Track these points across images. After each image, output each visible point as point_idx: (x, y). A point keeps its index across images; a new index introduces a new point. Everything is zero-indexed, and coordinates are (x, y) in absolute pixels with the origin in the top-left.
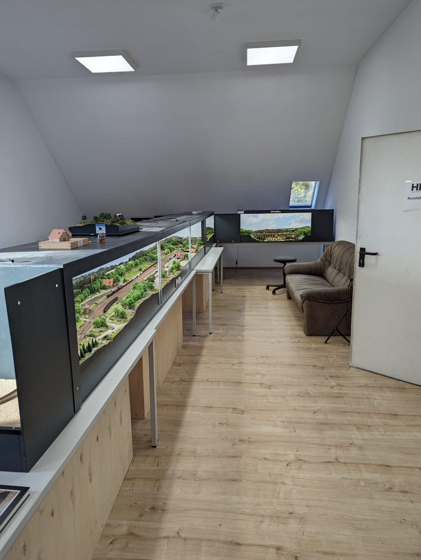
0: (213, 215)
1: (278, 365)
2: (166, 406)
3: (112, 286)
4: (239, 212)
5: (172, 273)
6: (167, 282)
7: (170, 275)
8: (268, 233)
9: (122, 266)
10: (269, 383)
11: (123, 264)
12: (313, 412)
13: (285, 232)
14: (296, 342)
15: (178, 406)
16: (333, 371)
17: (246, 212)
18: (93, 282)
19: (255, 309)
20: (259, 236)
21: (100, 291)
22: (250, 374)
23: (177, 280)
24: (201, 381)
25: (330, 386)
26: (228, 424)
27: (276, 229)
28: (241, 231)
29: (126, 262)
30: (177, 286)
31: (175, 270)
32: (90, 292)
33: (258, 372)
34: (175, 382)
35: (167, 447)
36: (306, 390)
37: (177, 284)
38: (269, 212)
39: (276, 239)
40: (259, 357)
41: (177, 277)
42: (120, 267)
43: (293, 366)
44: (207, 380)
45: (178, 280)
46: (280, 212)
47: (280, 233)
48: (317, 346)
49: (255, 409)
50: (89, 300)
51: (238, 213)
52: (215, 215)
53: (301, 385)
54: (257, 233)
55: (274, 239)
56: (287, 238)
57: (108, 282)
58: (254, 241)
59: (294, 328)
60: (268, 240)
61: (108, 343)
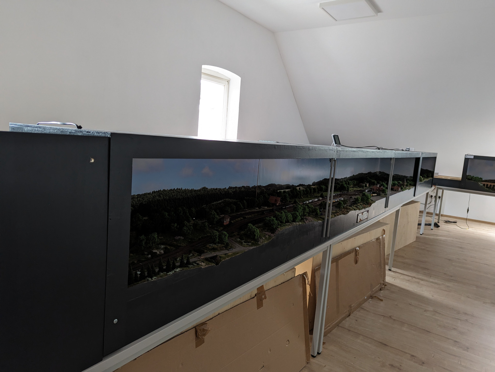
3: (277, 205)
5: (356, 205)
7: (351, 207)
9: (302, 188)
29: (309, 185)
31: (362, 203)
32: (247, 205)
42: (299, 189)
57: (275, 200)
61: (207, 266)
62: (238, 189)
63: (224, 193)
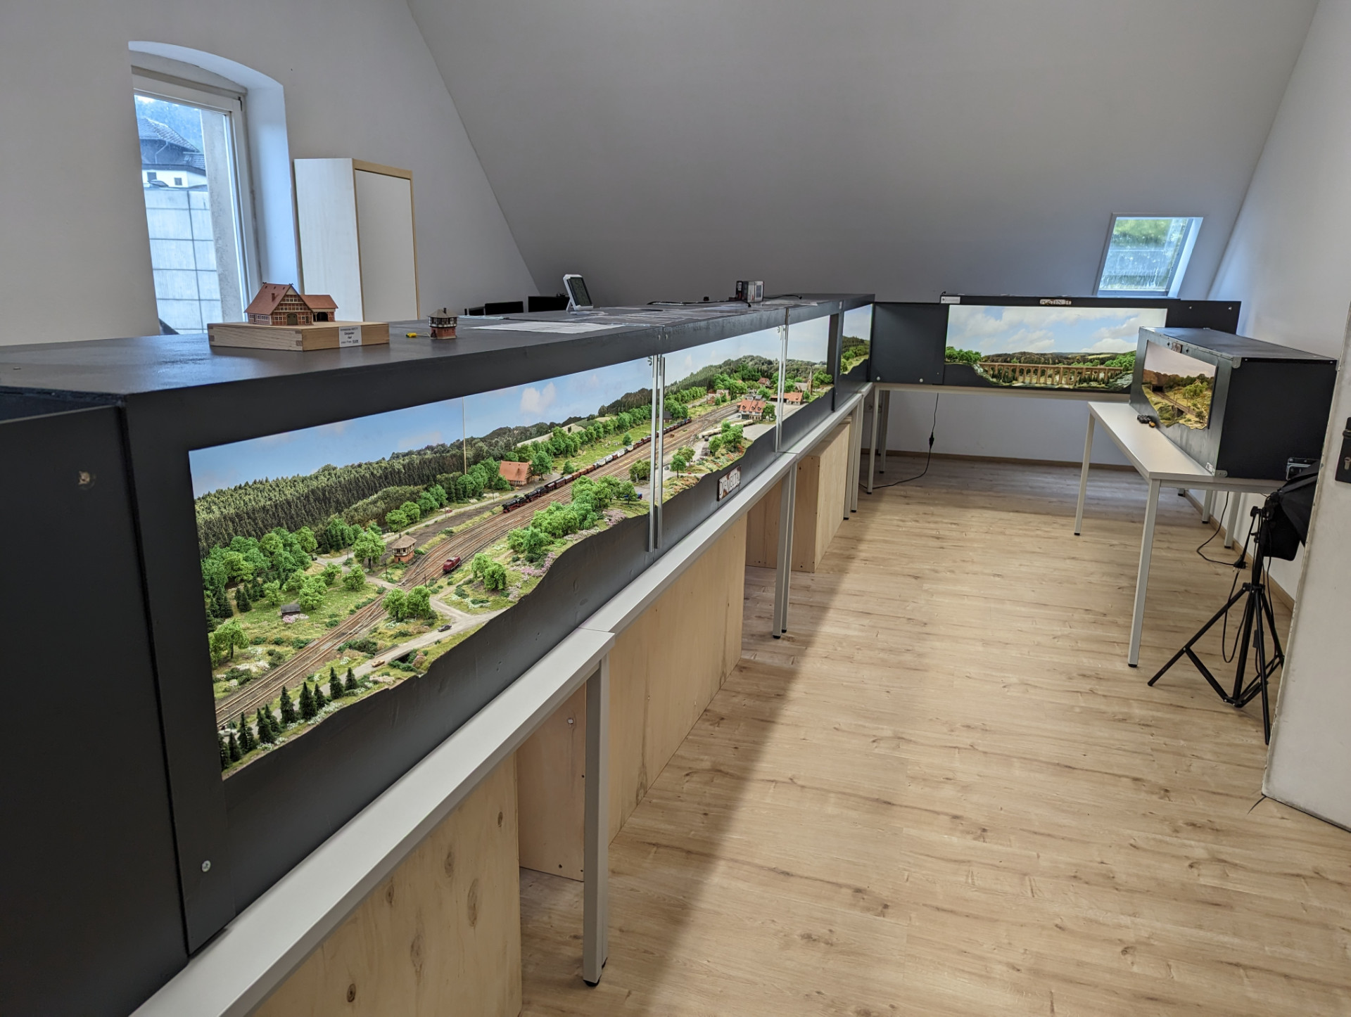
0: (871, 305)
1: (1015, 760)
2: (655, 849)
3: (523, 483)
4: (945, 300)
5: (712, 458)
6: (687, 483)
7: (703, 464)
8: (1026, 363)
9: (576, 428)
10: (982, 820)
11: (579, 423)
12: (1120, 949)
13: (1079, 363)
14: (1081, 692)
15: (689, 852)
16: (1200, 808)
17: (966, 301)
18: (469, 466)
19: (966, 575)
20: (999, 371)
21: (485, 495)
22: (924, 780)
23: (723, 480)
24: (772, 781)
25: (1187, 858)
26: (832, 945)
27: (1051, 354)
28: (947, 352)
29: (591, 418)
30: (724, 497)
31: (724, 451)
32: (447, 496)
33: (950, 775)
34: (695, 772)
35: (629, 993)
36: (1102, 863)
37: (725, 491)
38: (1034, 302)
39: (1049, 382)
40: (958, 725)
41: (726, 472)
42: (570, 430)
43: (1067, 769)
44: (791, 779)
45: (728, 478)
46: (1070, 303)
47: (1061, 366)
48: (1151, 713)
49: (924, 905)
50: (436, 522)
51: (942, 302)
52: (876, 304)
53: (1088, 842)
54: (993, 361)
55: (1042, 380)
56: (1081, 381)
57: (516, 471)
58: (981, 382)
59: (1079, 645)
60: (1023, 382)
61: (399, 682)
62: (415, 456)
63: (380, 471)
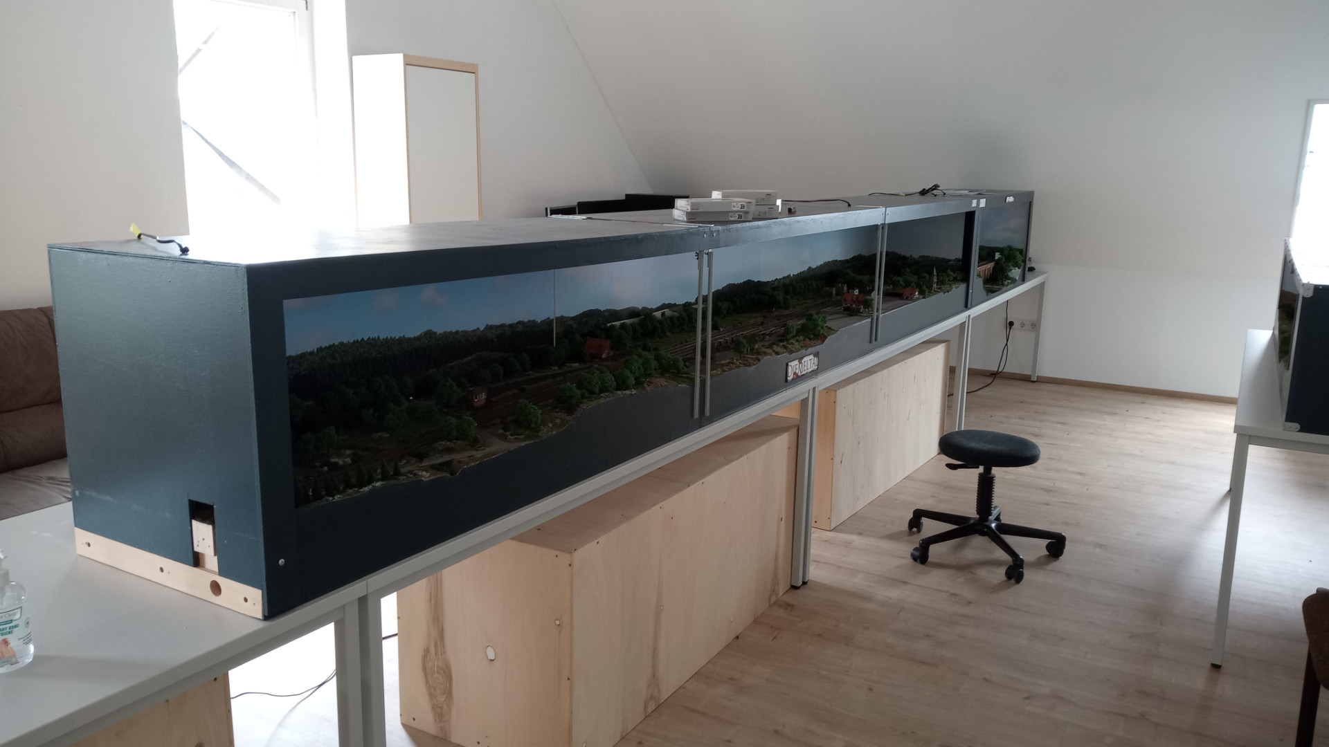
3: (603, 357)
5: (784, 343)
6: (746, 363)
7: (771, 348)
9: (669, 313)
11: (673, 308)
18: (558, 340)
21: (566, 364)
29: (687, 305)
31: (801, 338)
32: (531, 363)
50: (514, 382)
57: (598, 346)
61: (433, 477)
62: (507, 329)
63: (475, 339)
